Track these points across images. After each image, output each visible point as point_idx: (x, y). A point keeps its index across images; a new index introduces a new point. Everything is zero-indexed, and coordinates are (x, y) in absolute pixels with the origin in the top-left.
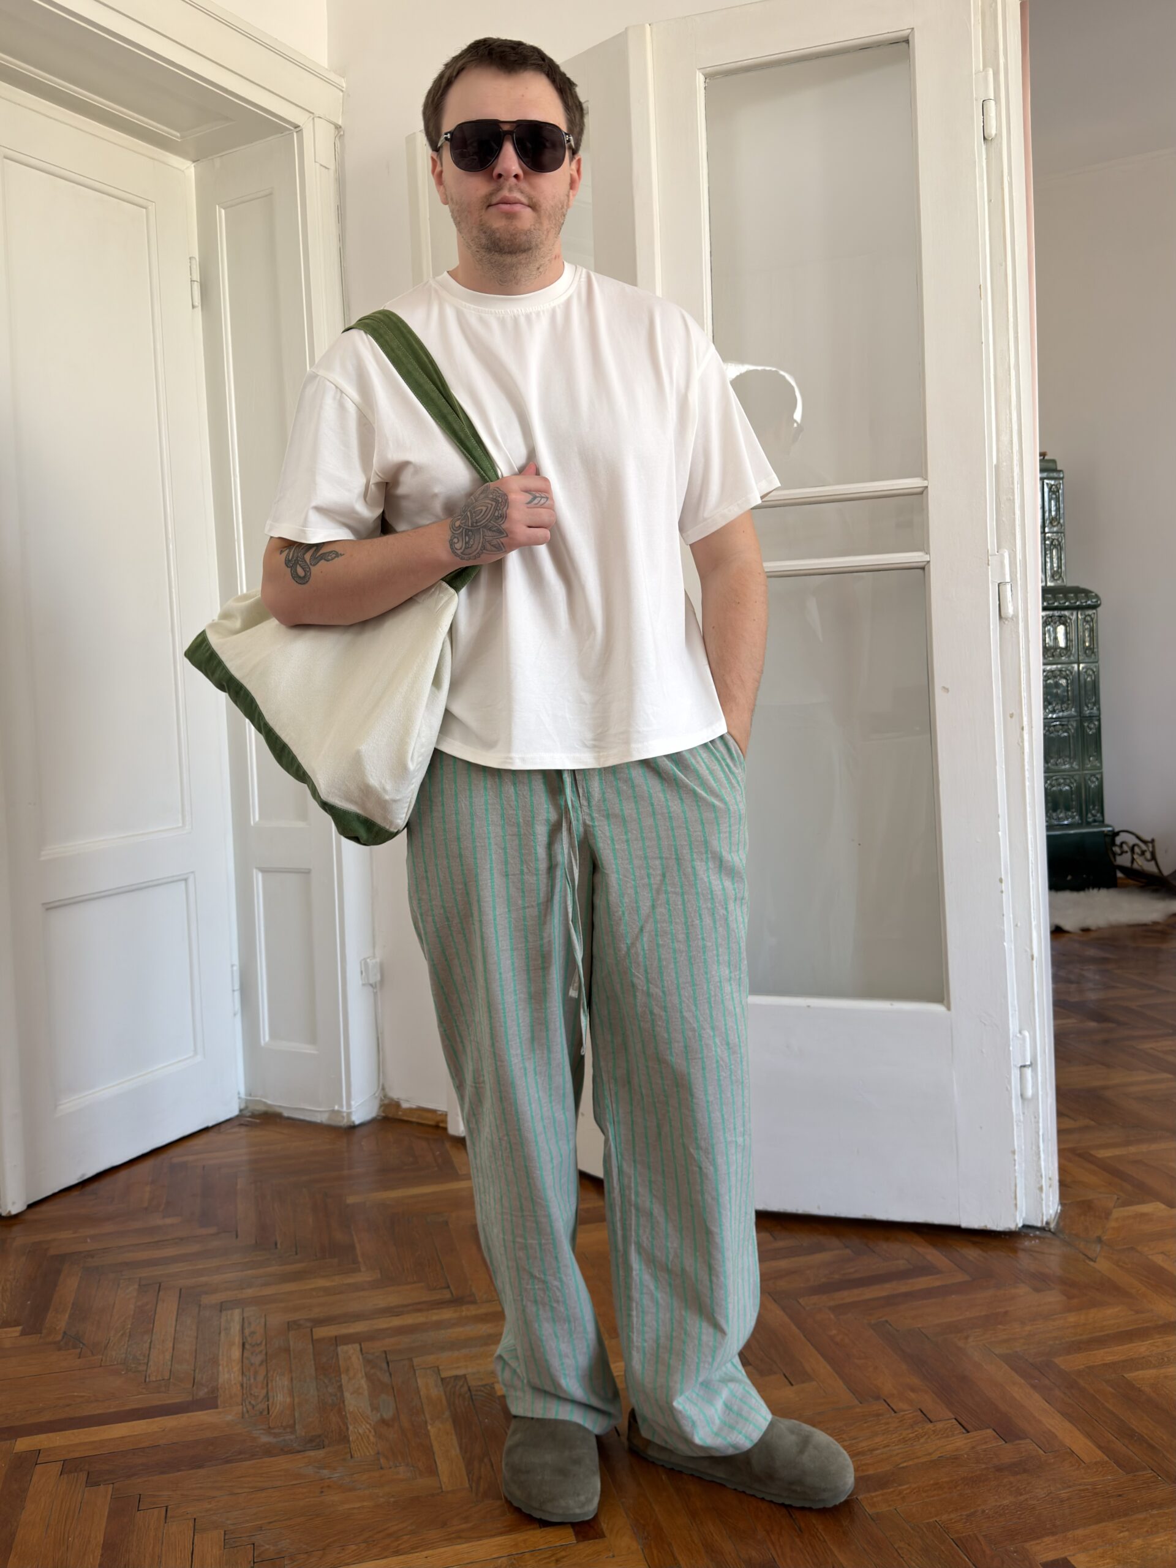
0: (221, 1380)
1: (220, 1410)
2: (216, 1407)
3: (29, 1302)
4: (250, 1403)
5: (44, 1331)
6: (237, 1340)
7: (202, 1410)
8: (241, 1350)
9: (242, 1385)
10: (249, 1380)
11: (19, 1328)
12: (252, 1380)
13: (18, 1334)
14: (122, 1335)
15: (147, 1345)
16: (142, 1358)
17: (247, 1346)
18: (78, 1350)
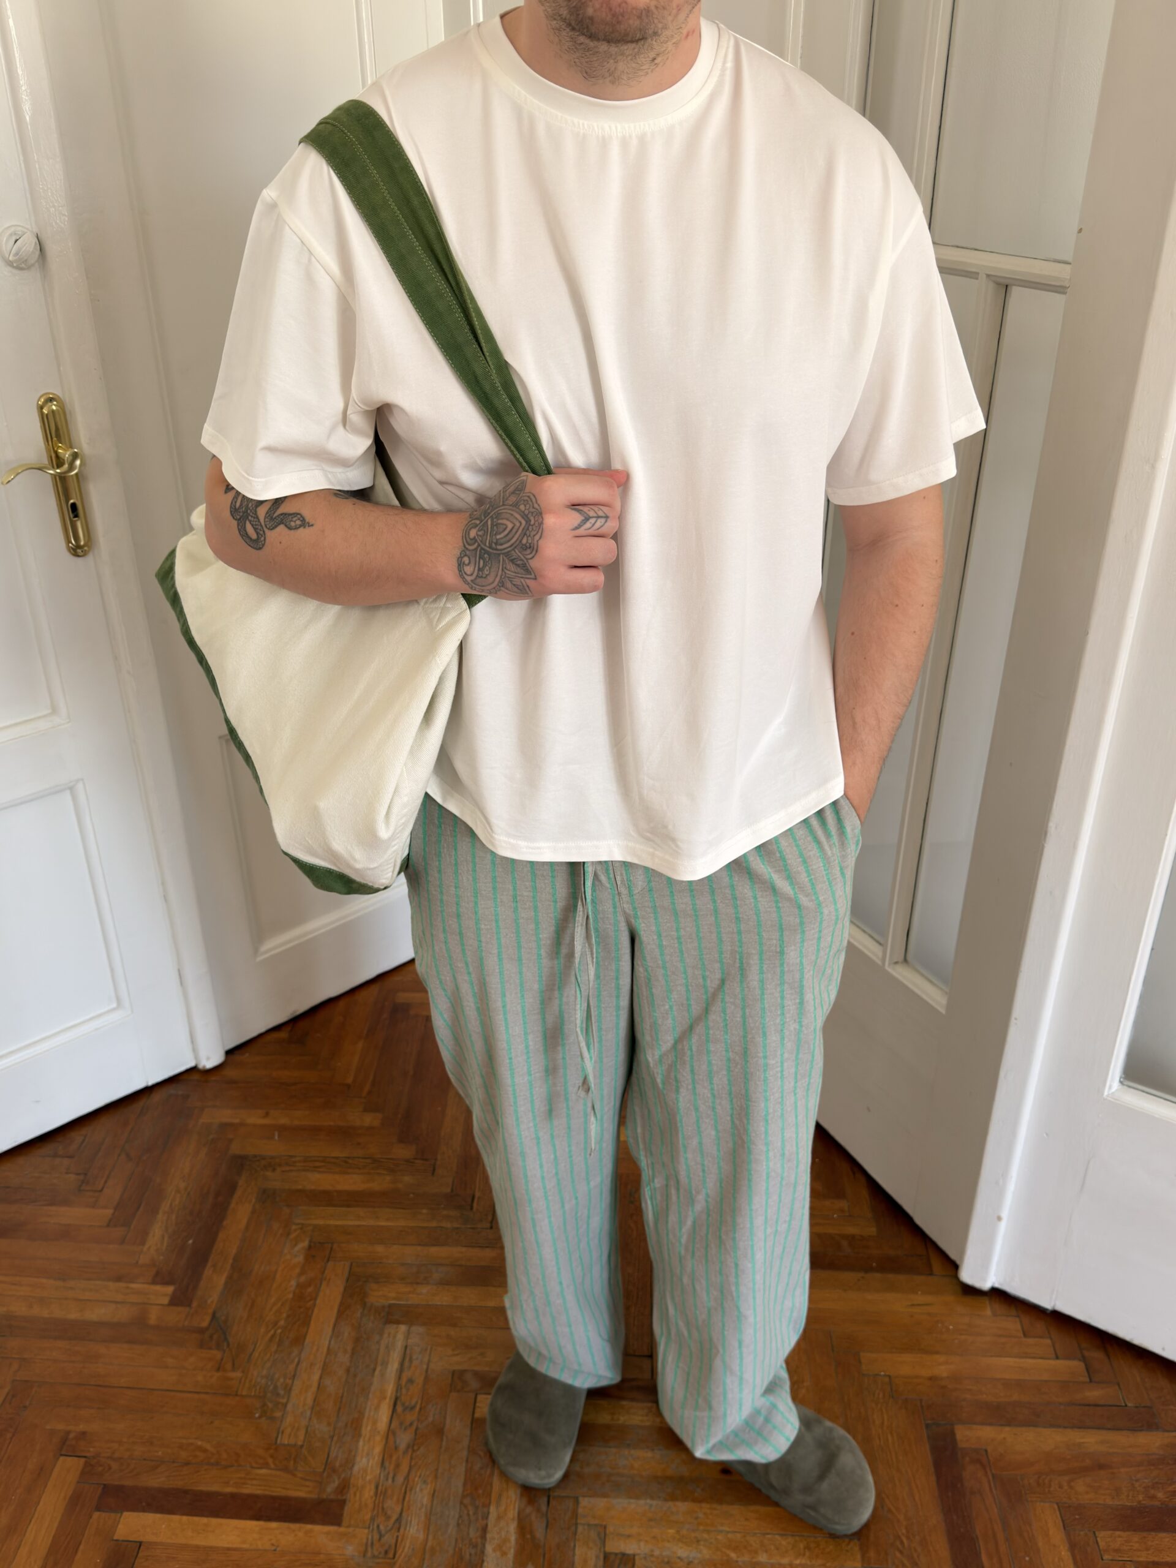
0: (356, 1468)
1: (342, 1529)
2: (339, 1524)
3: (191, 1242)
4: (378, 1526)
5: (195, 1304)
6: (390, 1389)
7: (324, 1523)
8: (390, 1413)
9: (377, 1487)
10: (387, 1479)
11: (170, 1289)
12: (390, 1481)
13: (166, 1301)
14: (273, 1336)
15: (292, 1367)
16: (282, 1392)
17: (399, 1409)
18: (218, 1354)
